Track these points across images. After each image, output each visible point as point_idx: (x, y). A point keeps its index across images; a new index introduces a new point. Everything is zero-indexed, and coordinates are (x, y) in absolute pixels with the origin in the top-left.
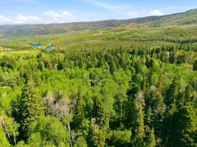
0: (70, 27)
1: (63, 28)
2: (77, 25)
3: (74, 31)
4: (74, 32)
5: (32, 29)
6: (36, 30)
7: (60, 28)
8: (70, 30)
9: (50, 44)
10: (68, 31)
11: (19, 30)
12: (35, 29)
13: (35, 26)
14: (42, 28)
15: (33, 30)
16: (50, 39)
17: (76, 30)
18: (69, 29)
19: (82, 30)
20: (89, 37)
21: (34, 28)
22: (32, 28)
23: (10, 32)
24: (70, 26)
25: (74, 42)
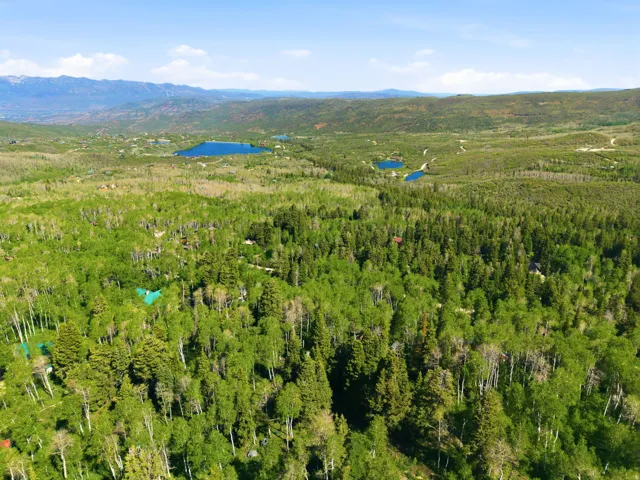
0: (508, 110)
1: (487, 112)
2: (536, 105)
3: (522, 123)
4: (519, 127)
5: (395, 112)
6: (404, 116)
7: (475, 113)
8: (508, 121)
9: (423, 167)
10: (498, 124)
11: (362, 114)
12: (403, 111)
13: (405, 104)
14: (423, 109)
15: (396, 116)
16: (432, 151)
17: (529, 123)
18: (506, 117)
19: (552, 120)
20: (554, 157)
21: (402, 108)
22: (396, 109)
23: (341, 120)
24: (512, 107)
25: (495, 168)
